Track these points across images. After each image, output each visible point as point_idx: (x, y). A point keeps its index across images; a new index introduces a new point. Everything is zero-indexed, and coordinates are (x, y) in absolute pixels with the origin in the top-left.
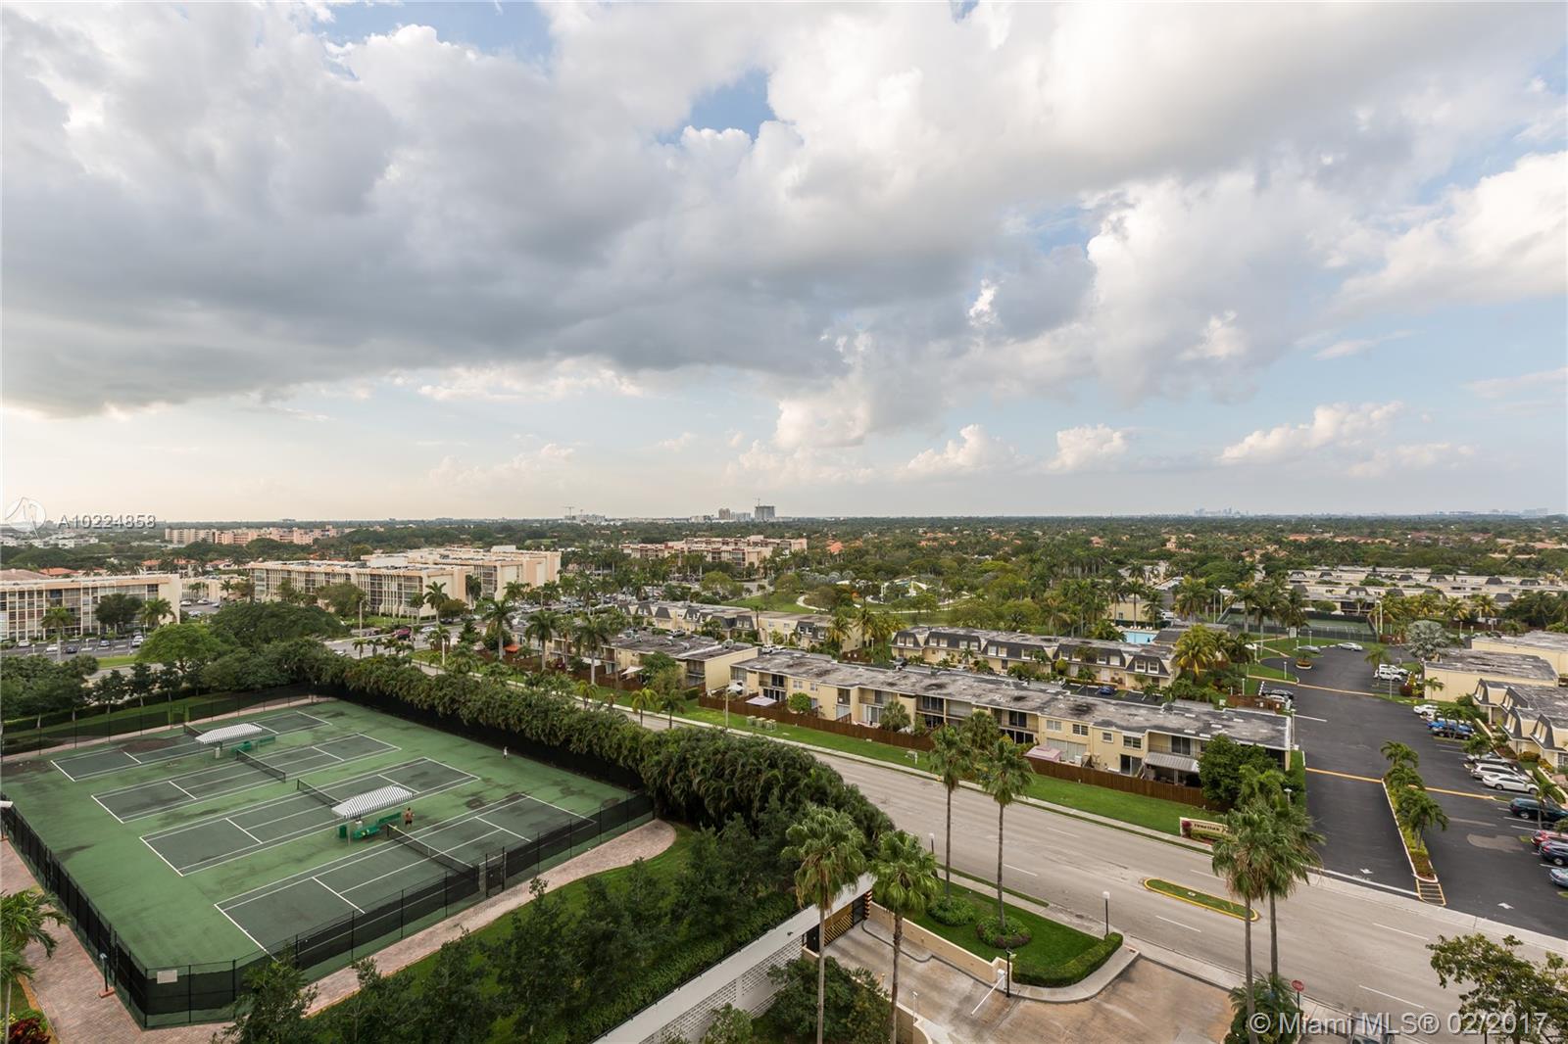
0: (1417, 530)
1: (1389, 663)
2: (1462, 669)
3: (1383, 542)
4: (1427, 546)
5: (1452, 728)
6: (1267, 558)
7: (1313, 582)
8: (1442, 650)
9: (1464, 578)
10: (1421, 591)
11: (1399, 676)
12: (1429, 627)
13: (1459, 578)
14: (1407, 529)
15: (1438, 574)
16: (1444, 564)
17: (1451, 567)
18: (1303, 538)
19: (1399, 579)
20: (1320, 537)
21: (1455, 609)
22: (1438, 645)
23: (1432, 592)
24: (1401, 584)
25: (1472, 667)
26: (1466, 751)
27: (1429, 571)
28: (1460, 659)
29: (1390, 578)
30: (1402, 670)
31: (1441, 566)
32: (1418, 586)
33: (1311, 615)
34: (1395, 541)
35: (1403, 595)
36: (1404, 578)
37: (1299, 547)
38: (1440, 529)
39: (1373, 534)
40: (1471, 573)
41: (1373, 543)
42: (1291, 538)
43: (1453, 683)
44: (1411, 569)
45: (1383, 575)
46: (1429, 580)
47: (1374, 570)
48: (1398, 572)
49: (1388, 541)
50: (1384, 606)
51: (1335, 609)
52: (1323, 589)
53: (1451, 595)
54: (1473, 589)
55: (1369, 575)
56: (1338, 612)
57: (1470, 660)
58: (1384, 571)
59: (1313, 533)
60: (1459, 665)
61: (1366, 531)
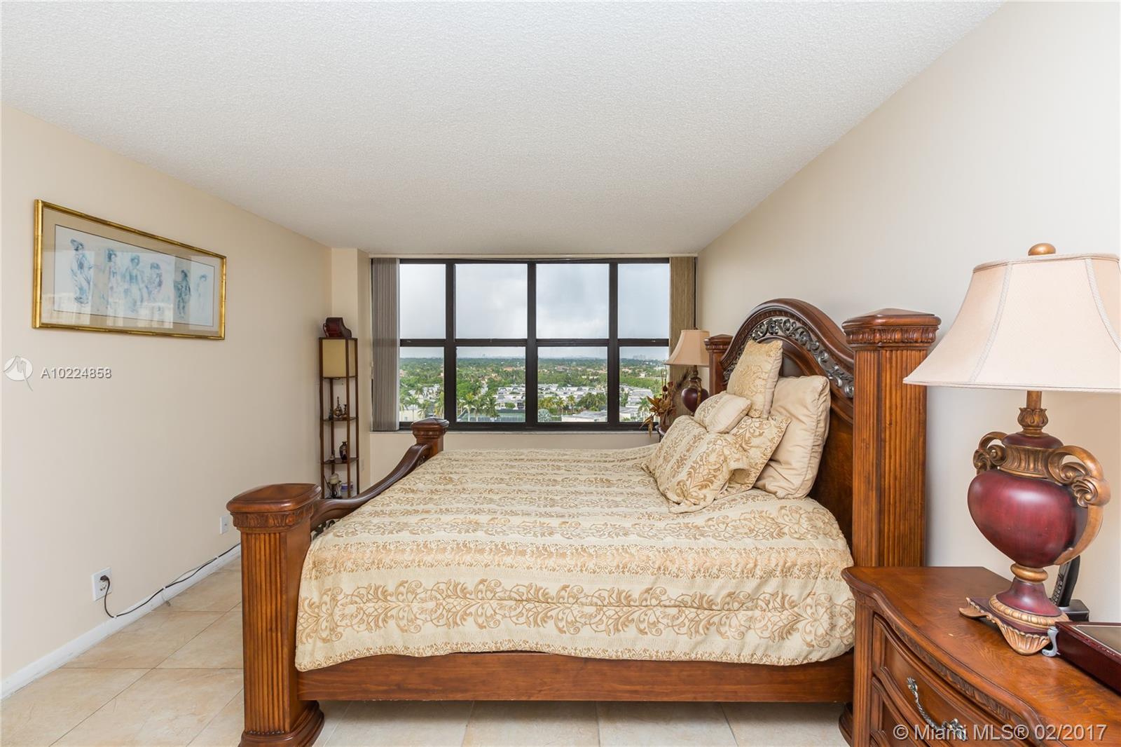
4: (561, 372)
6: (491, 381)
7: (508, 393)
9: (570, 388)
13: (568, 388)
18: (509, 369)
20: (518, 369)
27: (557, 385)
32: (551, 393)
33: (503, 411)
37: (507, 374)
40: (573, 386)
42: (505, 369)
51: (514, 407)
52: (511, 397)
56: (516, 408)
59: (516, 366)
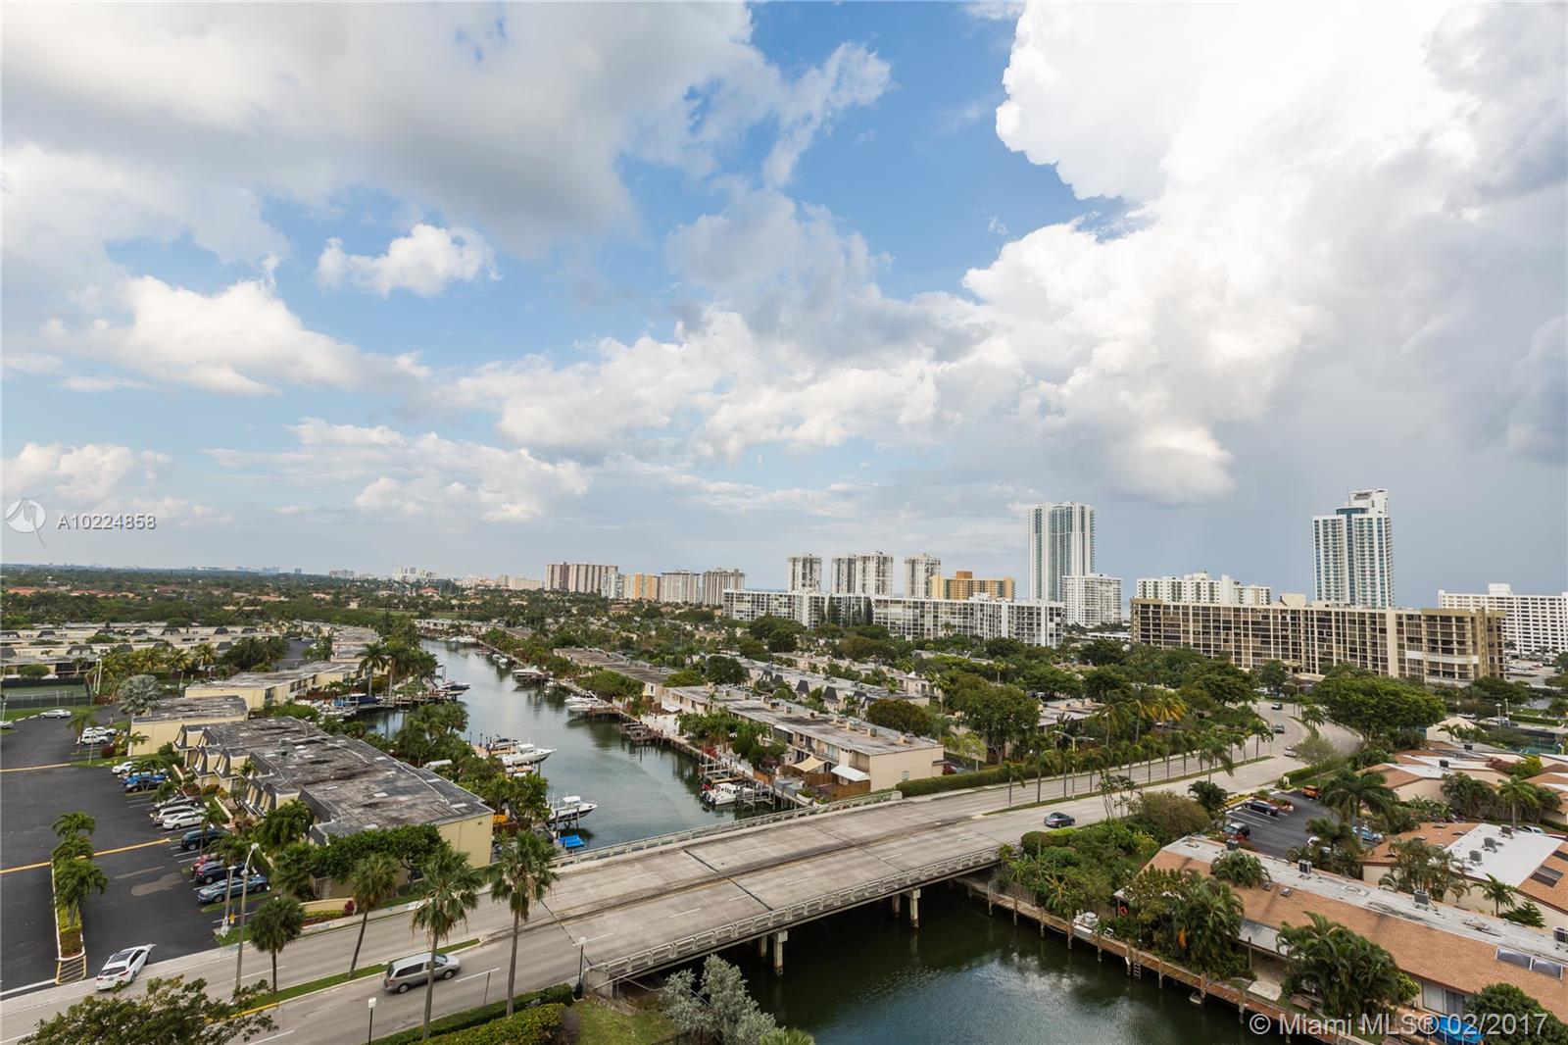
0: (166, 584)
1: (94, 725)
2: (169, 719)
3: (127, 596)
5: (146, 780)
8: (152, 703)
10: (151, 646)
11: (105, 738)
12: (143, 682)
14: (155, 583)
15: (172, 628)
16: (179, 616)
17: (185, 620)
19: (133, 634)
21: (178, 660)
22: (150, 698)
23: (161, 645)
24: (132, 639)
25: (179, 715)
26: (154, 800)
28: (167, 709)
29: (123, 633)
30: (112, 730)
31: (177, 619)
34: (139, 595)
35: (132, 650)
36: (137, 633)
38: (187, 583)
39: (118, 588)
41: (114, 598)
43: (156, 733)
44: (147, 624)
45: (116, 630)
46: (163, 634)
47: (108, 626)
48: (136, 626)
49: (131, 595)
50: (105, 665)
53: (178, 647)
54: (202, 639)
55: (100, 631)
57: (179, 708)
58: (118, 626)
60: (167, 715)
61: (111, 584)
